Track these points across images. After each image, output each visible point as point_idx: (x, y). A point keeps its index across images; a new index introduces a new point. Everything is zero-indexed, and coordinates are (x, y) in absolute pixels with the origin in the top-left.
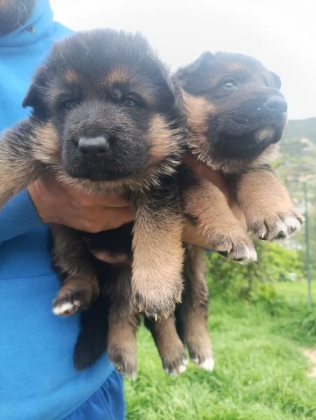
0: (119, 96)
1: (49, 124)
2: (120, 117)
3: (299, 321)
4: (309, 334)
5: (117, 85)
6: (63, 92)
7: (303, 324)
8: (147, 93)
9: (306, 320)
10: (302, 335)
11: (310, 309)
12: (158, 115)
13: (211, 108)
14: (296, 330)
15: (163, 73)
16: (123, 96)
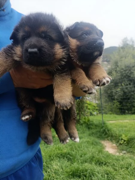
0: (44, 36)
1: (19, 46)
2: (43, 43)
3: (99, 130)
4: (103, 135)
5: (43, 32)
6: (24, 34)
7: (101, 131)
8: (54, 35)
9: (102, 130)
10: (101, 135)
11: (103, 125)
12: (57, 43)
13: (78, 43)
14: (98, 134)
15: (60, 28)
16: (45, 36)
